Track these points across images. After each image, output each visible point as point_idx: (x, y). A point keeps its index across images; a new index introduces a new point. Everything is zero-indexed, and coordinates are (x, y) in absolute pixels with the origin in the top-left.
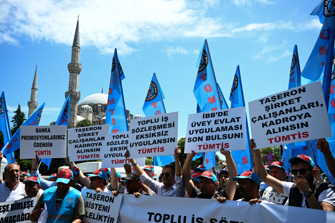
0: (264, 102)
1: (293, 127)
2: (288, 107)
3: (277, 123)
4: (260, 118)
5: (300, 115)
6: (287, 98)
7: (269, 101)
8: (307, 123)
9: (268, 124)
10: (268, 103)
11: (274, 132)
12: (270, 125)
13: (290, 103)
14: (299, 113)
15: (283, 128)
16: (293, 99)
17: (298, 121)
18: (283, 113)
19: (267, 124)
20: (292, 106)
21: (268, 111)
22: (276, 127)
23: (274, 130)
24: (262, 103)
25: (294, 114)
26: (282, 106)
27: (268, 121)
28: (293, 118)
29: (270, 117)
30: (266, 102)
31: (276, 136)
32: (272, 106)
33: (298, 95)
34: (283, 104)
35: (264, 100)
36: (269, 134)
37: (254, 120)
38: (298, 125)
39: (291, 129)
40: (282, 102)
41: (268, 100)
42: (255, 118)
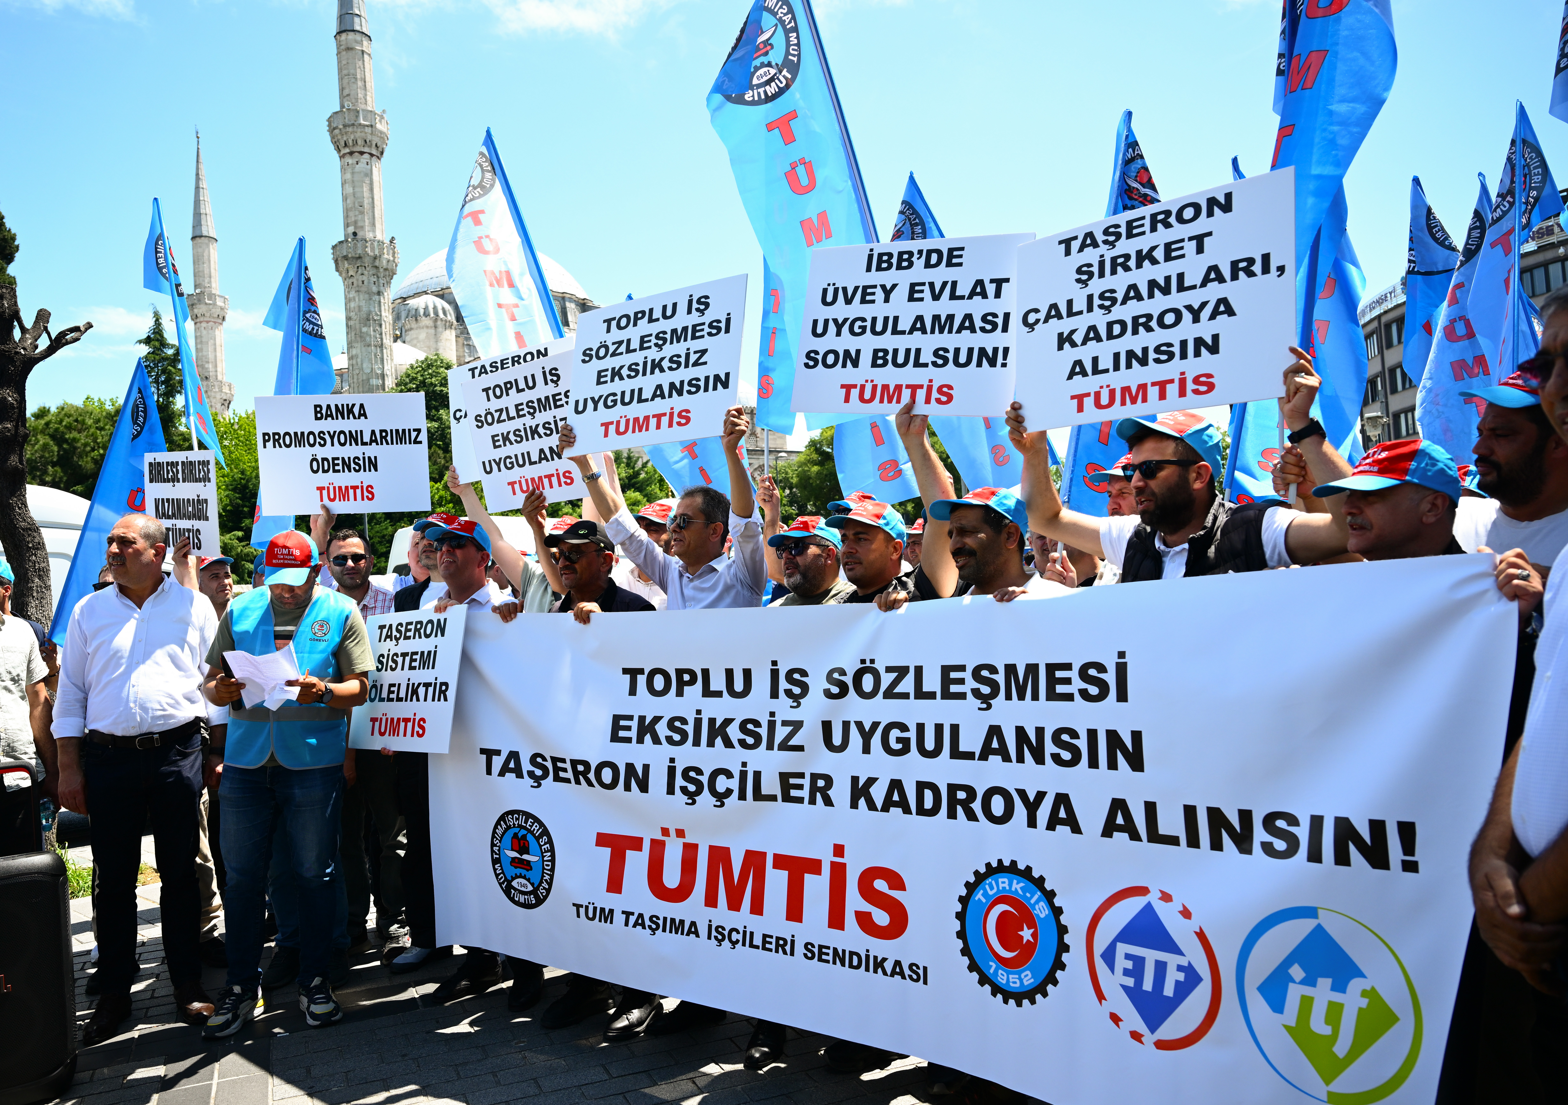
0: (1075, 245)
1: (1165, 353)
2: (1159, 272)
3: (1110, 336)
4: (1054, 312)
5: (1196, 307)
7: (1095, 245)
8: (1216, 338)
9: (1078, 338)
10: (1089, 250)
11: (1096, 371)
12: (1084, 343)
13: (1168, 258)
14: (1194, 298)
15: (1131, 354)
16: (1182, 240)
17: (1188, 330)
18: (1139, 298)
19: (1074, 337)
20: (1172, 269)
21: (1085, 283)
22: (1105, 351)
23: (1095, 360)
24: (1068, 253)
25: (1177, 300)
26: (1139, 266)
27: (1081, 324)
28: (1169, 319)
29: (1090, 309)
30: (1081, 250)
32: (1102, 264)
33: (1201, 225)
34: (1141, 258)
35: (1076, 238)
36: (1078, 378)
37: (1032, 318)
38: (1184, 344)
40: (1141, 251)
41: (1090, 241)
42: (1037, 311)
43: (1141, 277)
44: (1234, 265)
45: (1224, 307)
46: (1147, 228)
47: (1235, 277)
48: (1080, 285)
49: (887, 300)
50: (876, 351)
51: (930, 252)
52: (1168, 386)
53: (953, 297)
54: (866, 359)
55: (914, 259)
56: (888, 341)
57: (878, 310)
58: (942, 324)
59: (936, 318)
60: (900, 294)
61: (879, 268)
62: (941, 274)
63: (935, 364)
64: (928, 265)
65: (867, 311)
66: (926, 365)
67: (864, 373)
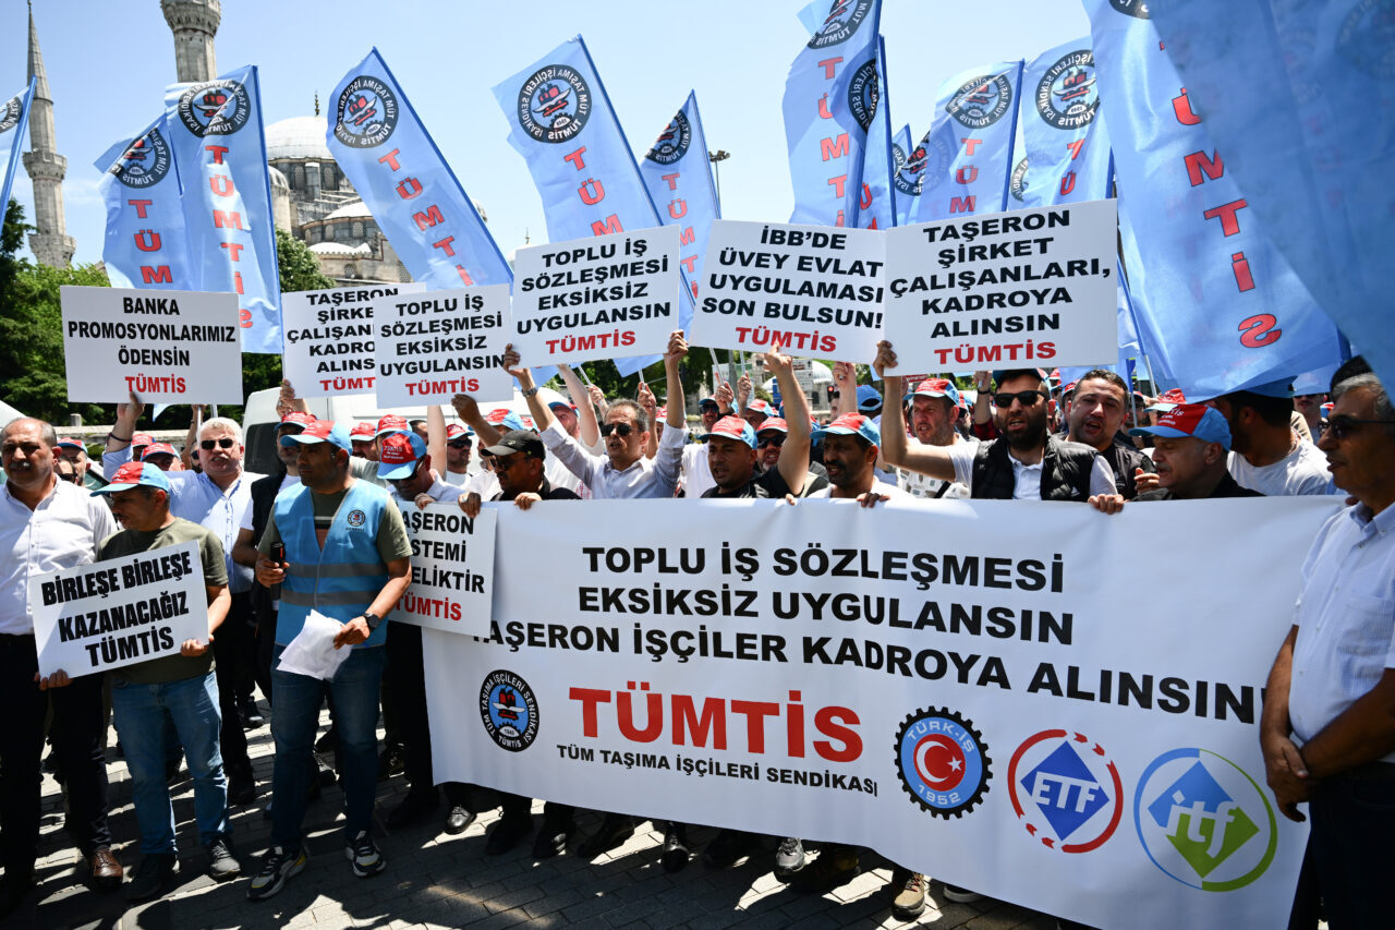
1: (1015, 324)
2: (1011, 263)
3: (969, 307)
5: (1040, 292)
6: (1012, 236)
8: (1056, 317)
9: (941, 305)
10: (949, 239)
11: (957, 333)
12: (947, 310)
13: (1017, 253)
14: (1040, 286)
16: (1029, 241)
17: (1033, 309)
18: (994, 280)
19: (938, 305)
20: (1022, 261)
21: (947, 265)
22: (965, 319)
23: (956, 325)
24: (932, 239)
26: (994, 256)
27: (944, 296)
28: (1019, 299)
29: (952, 284)
30: (943, 238)
31: (962, 346)
32: (962, 251)
33: (1044, 232)
34: (995, 251)
36: (941, 337)
38: (1030, 319)
39: (1009, 330)
40: (995, 245)
43: (996, 265)
44: (1071, 265)
45: (1062, 295)
46: (1000, 228)
47: (1071, 273)
48: (942, 266)
49: (779, 266)
50: (769, 305)
51: (817, 235)
52: (1018, 350)
53: (836, 270)
54: (760, 310)
55: (804, 238)
56: (779, 298)
57: (772, 272)
58: (827, 290)
59: (822, 285)
60: (792, 263)
61: (773, 242)
62: (826, 253)
63: (820, 320)
64: (815, 244)
65: (762, 273)
66: (813, 320)
67: (758, 320)
